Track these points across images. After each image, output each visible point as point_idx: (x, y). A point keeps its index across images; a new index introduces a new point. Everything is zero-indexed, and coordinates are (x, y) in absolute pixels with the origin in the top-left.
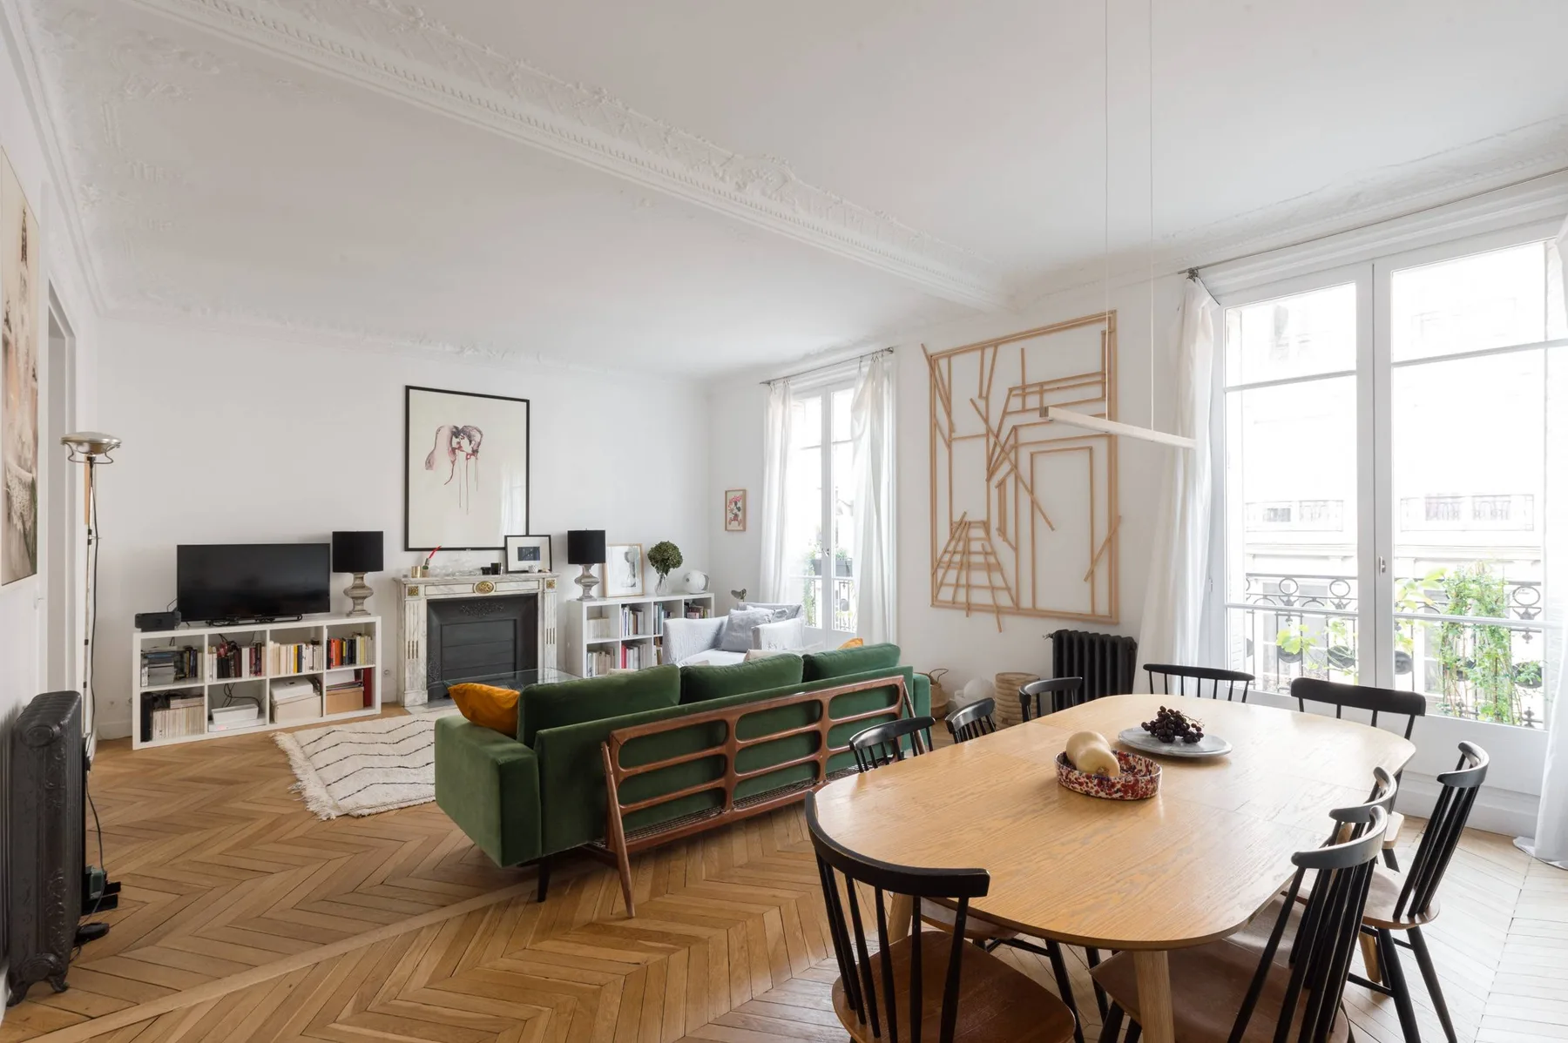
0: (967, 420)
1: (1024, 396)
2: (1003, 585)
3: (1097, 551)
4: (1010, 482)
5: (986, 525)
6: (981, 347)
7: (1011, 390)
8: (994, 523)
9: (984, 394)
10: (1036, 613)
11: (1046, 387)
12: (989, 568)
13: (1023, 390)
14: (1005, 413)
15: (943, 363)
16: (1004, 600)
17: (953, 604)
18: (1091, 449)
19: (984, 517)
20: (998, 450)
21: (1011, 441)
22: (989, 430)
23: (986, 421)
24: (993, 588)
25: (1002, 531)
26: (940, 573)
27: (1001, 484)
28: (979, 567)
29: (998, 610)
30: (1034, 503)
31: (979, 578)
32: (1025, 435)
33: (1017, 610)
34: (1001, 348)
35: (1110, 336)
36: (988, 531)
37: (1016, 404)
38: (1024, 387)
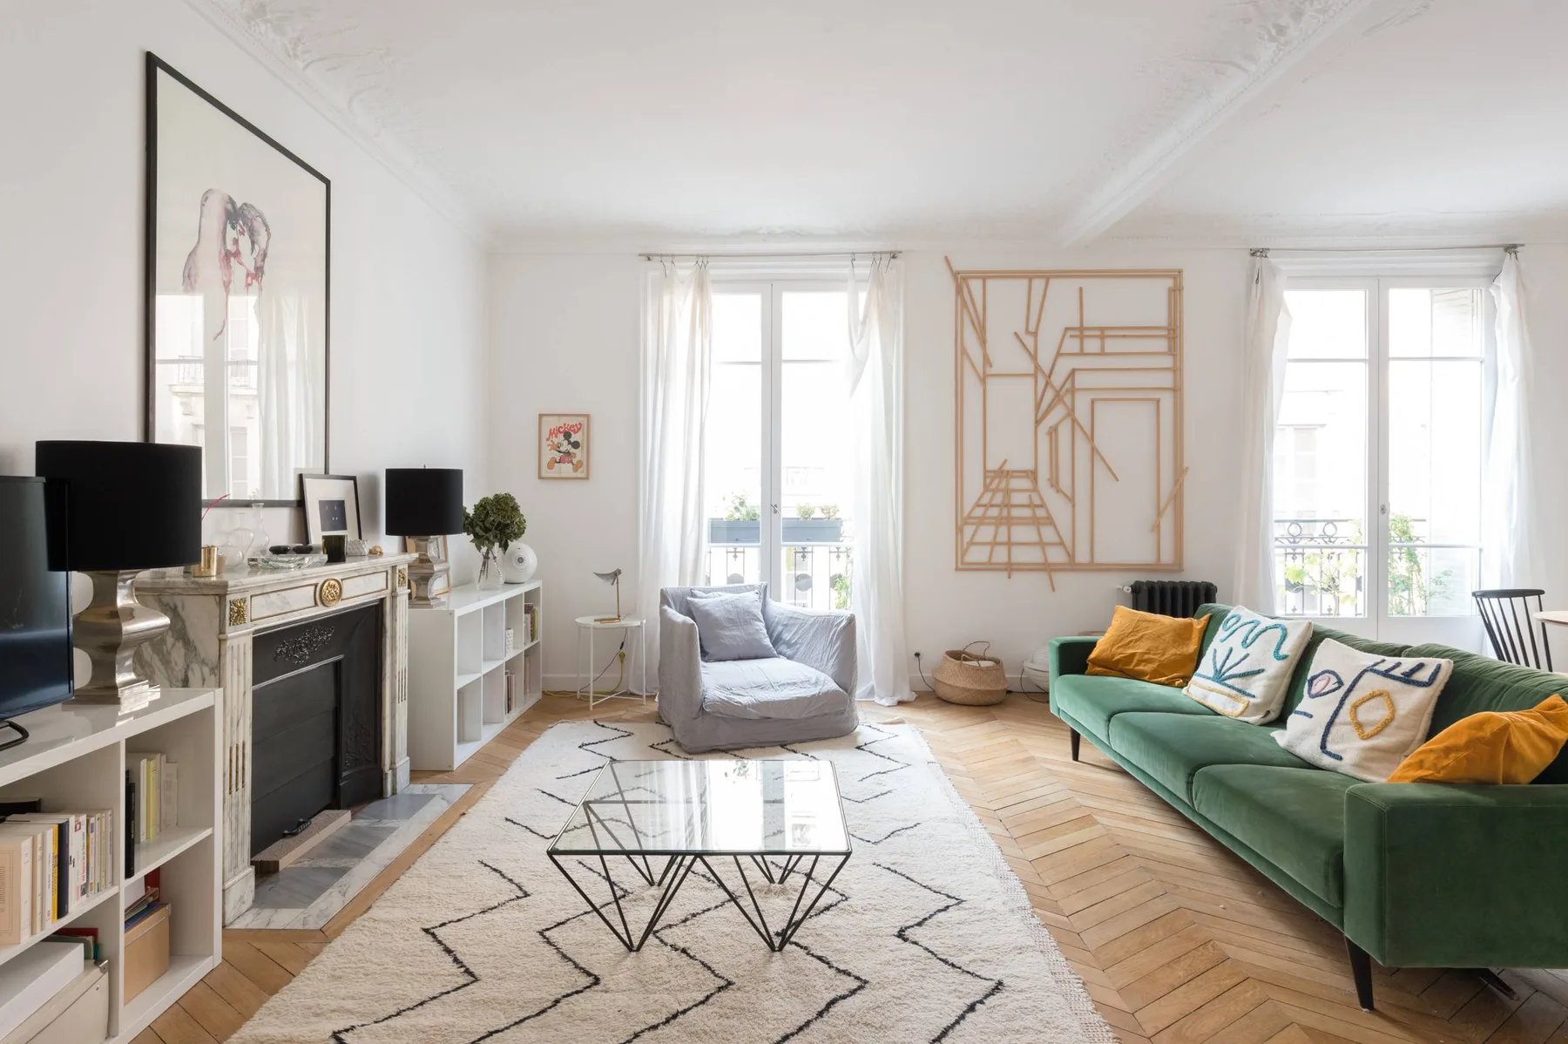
0: (1007, 355)
1: (1082, 338)
2: (1055, 539)
3: (1162, 504)
4: (1064, 431)
5: (1033, 475)
6: (1030, 276)
7: (1067, 329)
8: (1044, 474)
9: (1032, 329)
10: (1093, 567)
11: (1108, 333)
12: (1036, 522)
13: (1081, 332)
14: (1059, 354)
15: (975, 285)
16: (1057, 555)
17: (989, 567)
18: (1158, 401)
19: (1029, 466)
20: (1050, 395)
21: (1068, 385)
22: (1037, 368)
23: (1034, 357)
24: (1042, 544)
25: (1054, 483)
26: (968, 531)
27: (1053, 431)
28: (1022, 521)
29: (1047, 568)
30: (1094, 450)
31: (1023, 533)
32: (1081, 380)
33: (1072, 566)
34: (1053, 282)
35: (1175, 293)
36: (1035, 480)
37: (1072, 345)
38: (1082, 328)
